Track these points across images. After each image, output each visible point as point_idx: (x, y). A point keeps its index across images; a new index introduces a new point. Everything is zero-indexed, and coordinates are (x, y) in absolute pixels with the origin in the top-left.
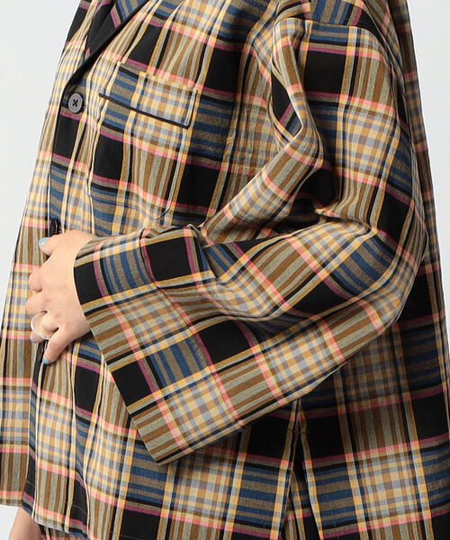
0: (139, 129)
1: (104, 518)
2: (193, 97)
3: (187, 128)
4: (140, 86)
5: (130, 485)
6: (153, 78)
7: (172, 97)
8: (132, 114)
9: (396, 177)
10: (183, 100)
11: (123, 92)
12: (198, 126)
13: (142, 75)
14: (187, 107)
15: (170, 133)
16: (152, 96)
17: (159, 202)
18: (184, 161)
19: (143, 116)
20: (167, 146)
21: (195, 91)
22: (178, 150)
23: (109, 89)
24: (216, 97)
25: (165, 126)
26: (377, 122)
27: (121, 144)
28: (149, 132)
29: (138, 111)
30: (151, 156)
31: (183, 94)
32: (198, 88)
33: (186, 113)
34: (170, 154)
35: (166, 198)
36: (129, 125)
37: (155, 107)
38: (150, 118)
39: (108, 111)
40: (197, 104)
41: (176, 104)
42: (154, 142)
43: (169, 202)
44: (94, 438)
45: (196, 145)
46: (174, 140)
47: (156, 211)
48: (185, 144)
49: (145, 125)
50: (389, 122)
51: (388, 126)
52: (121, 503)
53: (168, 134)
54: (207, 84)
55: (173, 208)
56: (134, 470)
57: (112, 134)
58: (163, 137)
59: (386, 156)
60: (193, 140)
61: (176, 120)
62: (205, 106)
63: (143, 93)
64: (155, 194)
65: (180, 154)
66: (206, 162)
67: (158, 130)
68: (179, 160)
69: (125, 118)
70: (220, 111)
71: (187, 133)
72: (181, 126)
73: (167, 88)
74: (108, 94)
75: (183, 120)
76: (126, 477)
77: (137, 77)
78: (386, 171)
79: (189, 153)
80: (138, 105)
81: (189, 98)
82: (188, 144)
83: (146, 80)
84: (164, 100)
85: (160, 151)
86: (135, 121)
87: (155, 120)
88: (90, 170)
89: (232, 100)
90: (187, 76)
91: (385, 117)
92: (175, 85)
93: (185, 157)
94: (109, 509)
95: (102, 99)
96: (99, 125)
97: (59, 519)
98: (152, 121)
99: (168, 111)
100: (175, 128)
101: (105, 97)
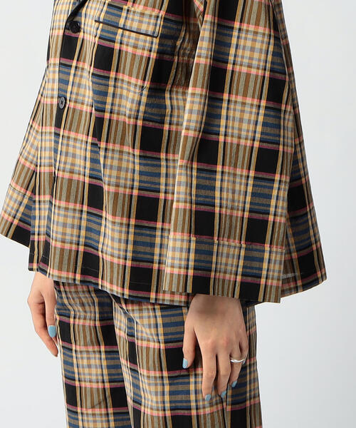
0: (125, 40)
1: (118, 273)
2: (159, 19)
3: (156, 37)
4: (124, 14)
5: (134, 252)
6: (133, 9)
7: (146, 19)
8: (120, 31)
9: (275, 67)
10: (153, 21)
11: (113, 18)
12: (163, 37)
13: (125, 7)
14: (156, 25)
15: (145, 41)
16: (133, 20)
17: (140, 83)
18: (155, 57)
19: (127, 32)
20: (144, 49)
21: (160, 15)
22: (150, 51)
23: (102, 17)
24: (173, 19)
25: (142, 37)
26: (259, 38)
27: (112, 50)
28: (132, 41)
29: (124, 29)
30: (134, 55)
31: (153, 18)
32: (162, 13)
33: (155, 29)
34: (146, 53)
35: (144, 80)
36: (118, 38)
37: (135, 26)
38: (132, 33)
39: (102, 30)
40: (162, 23)
41: (149, 23)
42: (135, 47)
43: (146, 82)
44: (105, 226)
45: (162, 48)
46: (148, 45)
47: (138, 88)
48: (155, 47)
49: (129, 37)
50: (266, 37)
51: (266, 39)
52: (129, 263)
53: (144, 41)
54: (168, 11)
55: (148, 86)
56: (135, 243)
57: (107, 44)
58: (141, 44)
59: (267, 57)
60: (160, 44)
61: (149, 33)
62: (166, 24)
63: (126, 18)
64: (137, 78)
65: (152, 53)
66: (166, 57)
67: (137, 39)
68: (151, 57)
69: (116, 34)
70: (174, 27)
71: (156, 41)
72: (152, 36)
73: (142, 14)
74: (101, 20)
75: (154, 33)
76: (130, 247)
77: (122, 9)
78: (268, 65)
79: (157, 53)
80: (124, 25)
81: (157, 20)
82: (157, 47)
83: (128, 10)
84: (141, 22)
85: (139, 52)
86: (122, 35)
87: (135, 34)
88: (91, 65)
89: (181, 20)
90: (154, 7)
91: (264, 34)
92: (148, 12)
93: (155, 55)
94: (121, 267)
95: (97, 24)
96: (97, 39)
97: (71, 276)
98: (133, 35)
99: (144, 28)
100: (148, 38)
101: (100, 22)
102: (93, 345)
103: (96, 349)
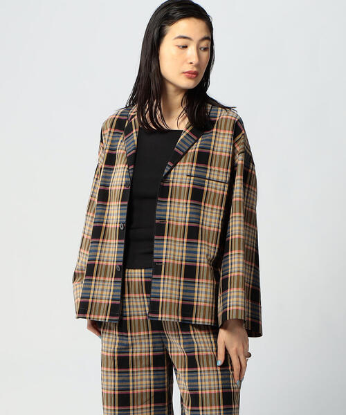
0: (210, 185)
3: (227, 183)
4: (208, 172)
7: (221, 174)
8: (207, 181)
10: (224, 175)
11: (201, 174)
14: (226, 177)
16: (214, 174)
19: (211, 181)
20: (220, 190)
21: (228, 172)
22: (224, 191)
23: (193, 173)
25: (219, 183)
27: (203, 191)
28: (214, 186)
29: (209, 179)
30: (215, 193)
31: (224, 173)
32: (229, 170)
33: (226, 179)
34: (221, 192)
35: (221, 206)
36: (206, 184)
37: (215, 178)
38: (214, 182)
39: (194, 180)
40: (229, 176)
41: (222, 176)
42: (216, 189)
46: (222, 188)
47: (218, 211)
48: (226, 189)
49: (212, 184)
53: (220, 186)
57: (198, 187)
58: (219, 187)
61: (223, 181)
63: (210, 173)
64: (217, 206)
67: (216, 185)
68: (224, 194)
69: (204, 182)
71: (227, 185)
72: (225, 183)
74: (193, 175)
75: (225, 181)
77: (206, 168)
80: (209, 177)
81: (227, 174)
83: (211, 170)
84: (218, 175)
85: (218, 191)
86: (208, 183)
90: (224, 167)
97: (176, 317)
99: (220, 179)
100: (222, 184)
101: (191, 176)
102: (146, 367)
103: (148, 369)
